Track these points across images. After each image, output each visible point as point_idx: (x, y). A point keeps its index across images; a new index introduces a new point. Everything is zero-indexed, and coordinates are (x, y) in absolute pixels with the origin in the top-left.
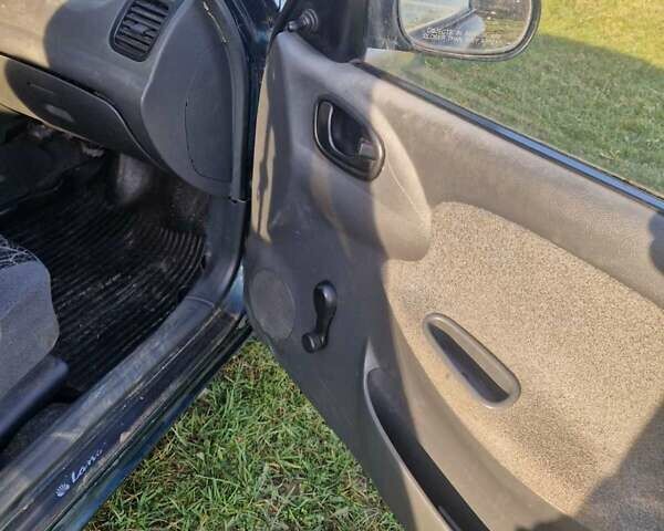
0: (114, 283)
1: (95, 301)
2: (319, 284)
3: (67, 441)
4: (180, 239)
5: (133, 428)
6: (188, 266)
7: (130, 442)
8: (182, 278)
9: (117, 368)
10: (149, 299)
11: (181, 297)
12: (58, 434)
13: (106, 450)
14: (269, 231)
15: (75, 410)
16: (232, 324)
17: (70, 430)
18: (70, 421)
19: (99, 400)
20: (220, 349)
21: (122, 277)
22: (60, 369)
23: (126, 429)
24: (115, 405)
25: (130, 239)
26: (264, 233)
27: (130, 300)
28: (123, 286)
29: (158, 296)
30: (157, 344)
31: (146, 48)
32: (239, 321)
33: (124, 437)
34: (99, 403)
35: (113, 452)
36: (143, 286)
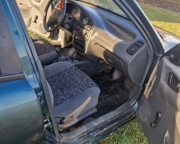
0: (107, 96)
1: (102, 99)
2: (158, 112)
3: (94, 125)
4: (123, 91)
5: (107, 128)
6: (123, 98)
7: (105, 131)
8: (122, 100)
9: (106, 114)
10: (113, 102)
11: (121, 104)
12: (93, 123)
13: (100, 130)
14: (148, 96)
15: (97, 119)
16: (131, 115)
17: (96, 123)
18: (96, 121)
19: (102, 119)
20: (127, 119)
21: (109, 96)
22: (96, 110)
23: (105, 128)
24: (104, 122)
25: (112, 88)
26: (147, 96)
27: (110, 101)
28: (109, 98)
29: (116, 102)
30: (115, 112)
31: (133, 53)
32: (133, 115)
33: (104, 129)
34: (101, 120)
35: (102, 131)
36: (113, 99)
